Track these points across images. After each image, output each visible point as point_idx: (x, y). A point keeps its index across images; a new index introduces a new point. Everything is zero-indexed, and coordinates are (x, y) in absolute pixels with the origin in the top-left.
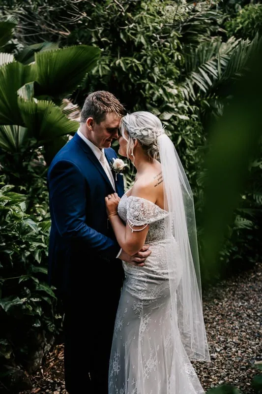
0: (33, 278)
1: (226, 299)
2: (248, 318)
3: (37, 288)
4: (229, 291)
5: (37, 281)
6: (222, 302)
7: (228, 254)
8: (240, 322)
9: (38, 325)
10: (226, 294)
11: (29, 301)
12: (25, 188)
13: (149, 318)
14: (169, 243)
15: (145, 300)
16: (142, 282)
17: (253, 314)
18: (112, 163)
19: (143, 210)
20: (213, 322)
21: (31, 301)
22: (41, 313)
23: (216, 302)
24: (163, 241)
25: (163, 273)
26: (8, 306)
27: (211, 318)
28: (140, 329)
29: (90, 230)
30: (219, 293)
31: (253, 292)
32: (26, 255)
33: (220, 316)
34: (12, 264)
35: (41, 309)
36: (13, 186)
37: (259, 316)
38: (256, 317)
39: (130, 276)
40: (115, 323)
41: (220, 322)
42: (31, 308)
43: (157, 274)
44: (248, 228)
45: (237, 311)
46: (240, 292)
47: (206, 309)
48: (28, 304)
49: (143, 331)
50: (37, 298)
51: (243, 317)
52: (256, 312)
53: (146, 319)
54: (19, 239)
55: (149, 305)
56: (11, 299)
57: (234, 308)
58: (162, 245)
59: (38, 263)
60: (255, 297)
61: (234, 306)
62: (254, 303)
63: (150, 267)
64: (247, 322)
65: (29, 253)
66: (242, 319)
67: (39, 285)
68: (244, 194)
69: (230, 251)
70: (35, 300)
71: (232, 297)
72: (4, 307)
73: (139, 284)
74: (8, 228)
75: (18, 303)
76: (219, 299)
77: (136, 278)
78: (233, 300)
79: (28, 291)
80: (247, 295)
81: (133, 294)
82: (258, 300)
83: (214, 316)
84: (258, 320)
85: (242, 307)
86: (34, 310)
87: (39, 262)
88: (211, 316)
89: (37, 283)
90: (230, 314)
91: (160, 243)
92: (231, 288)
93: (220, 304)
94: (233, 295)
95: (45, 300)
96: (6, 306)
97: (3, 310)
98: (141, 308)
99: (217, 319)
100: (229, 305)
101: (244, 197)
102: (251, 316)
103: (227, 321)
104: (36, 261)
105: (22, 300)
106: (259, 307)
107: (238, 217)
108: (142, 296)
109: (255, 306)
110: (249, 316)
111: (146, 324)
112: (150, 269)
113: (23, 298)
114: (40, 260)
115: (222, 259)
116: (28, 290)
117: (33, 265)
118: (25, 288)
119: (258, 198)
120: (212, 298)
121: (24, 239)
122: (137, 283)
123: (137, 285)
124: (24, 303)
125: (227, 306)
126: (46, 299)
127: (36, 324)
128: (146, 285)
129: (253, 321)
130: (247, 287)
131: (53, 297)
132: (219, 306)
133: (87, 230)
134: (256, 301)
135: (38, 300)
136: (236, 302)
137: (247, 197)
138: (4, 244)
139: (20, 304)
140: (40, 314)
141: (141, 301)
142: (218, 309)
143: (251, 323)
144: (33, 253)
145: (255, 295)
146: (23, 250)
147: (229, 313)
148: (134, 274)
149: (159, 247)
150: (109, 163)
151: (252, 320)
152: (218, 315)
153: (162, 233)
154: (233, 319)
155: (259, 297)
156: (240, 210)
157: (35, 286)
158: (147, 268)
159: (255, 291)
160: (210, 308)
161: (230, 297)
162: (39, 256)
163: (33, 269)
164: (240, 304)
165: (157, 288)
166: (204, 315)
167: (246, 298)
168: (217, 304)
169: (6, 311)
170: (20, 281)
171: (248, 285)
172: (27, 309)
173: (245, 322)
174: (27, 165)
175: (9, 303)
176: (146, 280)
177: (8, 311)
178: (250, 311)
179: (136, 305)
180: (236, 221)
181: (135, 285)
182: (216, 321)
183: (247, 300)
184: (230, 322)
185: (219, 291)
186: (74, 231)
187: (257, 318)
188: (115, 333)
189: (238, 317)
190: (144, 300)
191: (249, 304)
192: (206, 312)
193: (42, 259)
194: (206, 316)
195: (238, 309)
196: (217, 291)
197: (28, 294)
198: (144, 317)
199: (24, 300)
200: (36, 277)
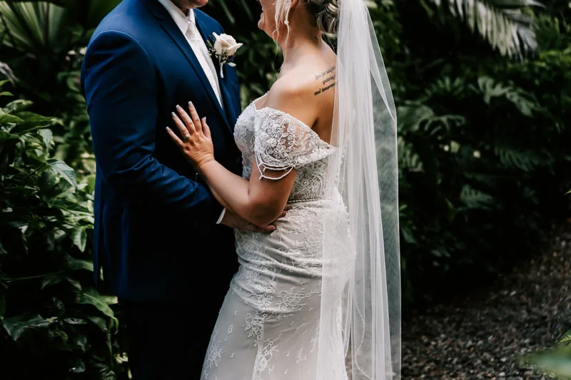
0: (70, 280)
1: (443, 336)
2: (484, 367)
3: (79, 299)
4: (450, 323)
5: (78, 286)
6: (436, 341)
7: (448, 255)
8: (469, 373)
9: (81, 370)
10: (444, 328)
11: (61, 323)
12: (61, 122)
13: (275, 347)
14: (328, 207)
15: (268, 313)
16: (265, 278)
17: (492, 360)
18: (213, 43)
19: (286, 138)
20: (420, 375)
21: (67, 324)
22: (86, 348)
23: (426, 340)
24: (315, 203)
25: (310, 265)
26: (19, 331)
27: (417, 367)
28: (255, 367)
29: (163, 169)
30: (430, 325)
31: (493, 324)
32: (56, 236)
33: (432, 364)
34: (27, 248)
35: (85, 340)
36: (30, 102)
37: (504, 363)
38: (498, 365)
39: (245, 265)
40: (208, 351)
41: (432, 374)
42: (66, 337)
43: (296, 265)
44: (485, 208)
45: (464, 356)
46: (470, 324)
47: (407, 354)
48: (61, 328)
49: (261, 370)
50: (78, 318)
51: (475, 364)
52: (498, 356)
53: (269, 349)
54: (41, 204)
55: (277, 323)
56: (26, 319)
57: (457, 350)
58: (311, 209)
59: (79, 251)
60: (497, 331)
61: (459, 346)
62: (495, 342)
63: (284, 249)
64: (483, 373)
65: (62, 233)
66: (473, 368)
67: (81, 293)
68: (476, 149)
69: (452, 249)
70: (72, 322)
71: (454, 332)
72: (12, 332)
73: (259, 281)
74: (18, 178)
75: (39, 325)
76: (432, 336)
77: (255, 269)
78: (457, 336)
79: (59, 305)
80: (483, 328)
81: (247, 300)
82: (501, 336)
83: (421, 364)
84: (502, 369)
85: (472, 349)
86: (71, 342)
87: (82, 248)
88: (415, 365)
89: (77, 289)
90: (451, 361)
91: (309, 206)
92: (453, 316)
93: (433, 343)
94: (457, 328)
95: (93, 323)
96: (14, 331)
97: (11, 338)
98: (260, 328)
99: (426, 368)
100: (450, 346)
101: (477, 154)
102: (489, 363)
103: (445, 372)
104: (76, 247)
105: (48, 320)
106: (504, 348)
107: (466, 189)
108: (265, 305)
109: (496, 347)
110: (485, 362)
111: (267, 358)
112: (284, 253)
113: (49, 317)
114: (84, 245)
115: (436, 264)
116: (61, 303)
117: (69, 256)
118: (54, 299)
119: (504, 154)
120: (419, 334)
121: (51, 203)
122: (256, 280)
123: (256, 283)
124: (52, 326)
125: (446, 347)
126: (96, 320)
127: (77, 368)
128: (274, 283)
129: (493, 372)
130: (481, 315)
131: (109, 318)
132: (431, 347)
133: (158, 169)
134: (499, 338)
135: (80, 322)
136: (463, 340)
137: (482, 152)
138: (10, 210)
139: (42, 328)
140: (84, 349)
141: (261, 314)
142: (428, 352)
143: (489, 375)
144: (70, 233)
145: (497, 328)
146: (50, 226)
147: (449, 359)
148: (253, 261)
149: (306, 212)
150: (206, 42)
151: (492, 369)
152: (428, 362)
153: (314, 188)
154: (456, 368)
155: (505, 331)
156: (470, 176)
157: (74, 296)
158: (278, 251)
159: (497, 321)
160: (414, 352)
161: (451, 332)
162: (82, 237)
163: (70, 263)
164: (470, 343)
165: (294, 291)
166: (403, 362)
167: (481, 333)
168: (428, 344)
169: (15, 339)
170: (44, 285)
171: (486, 312)
172: (59, 339)
173: (478, 373)
174: (65, 79)
175: (21, 325)
176: (273, 274)
177: (18, 339)
178: (487, 355)
179: (250, 320)
180: (462, 196)
181: (252, 282)
182: (425, 373)
183: (482, 337)
184: (451, 374)
185: (431, 322)
186: (133, 171)
187: (500, 366)
188: (205, 371)
189: (465, 364)
190: (266, 313)
191: (486, 342)
192: (406, 358)
193: (87, 243)
194: (407, 365)
195: (466, 351)
196: (427, 322)
197: (61, 310)
198: (265, 344)
199: (51, 320)
200: (76, 279)
